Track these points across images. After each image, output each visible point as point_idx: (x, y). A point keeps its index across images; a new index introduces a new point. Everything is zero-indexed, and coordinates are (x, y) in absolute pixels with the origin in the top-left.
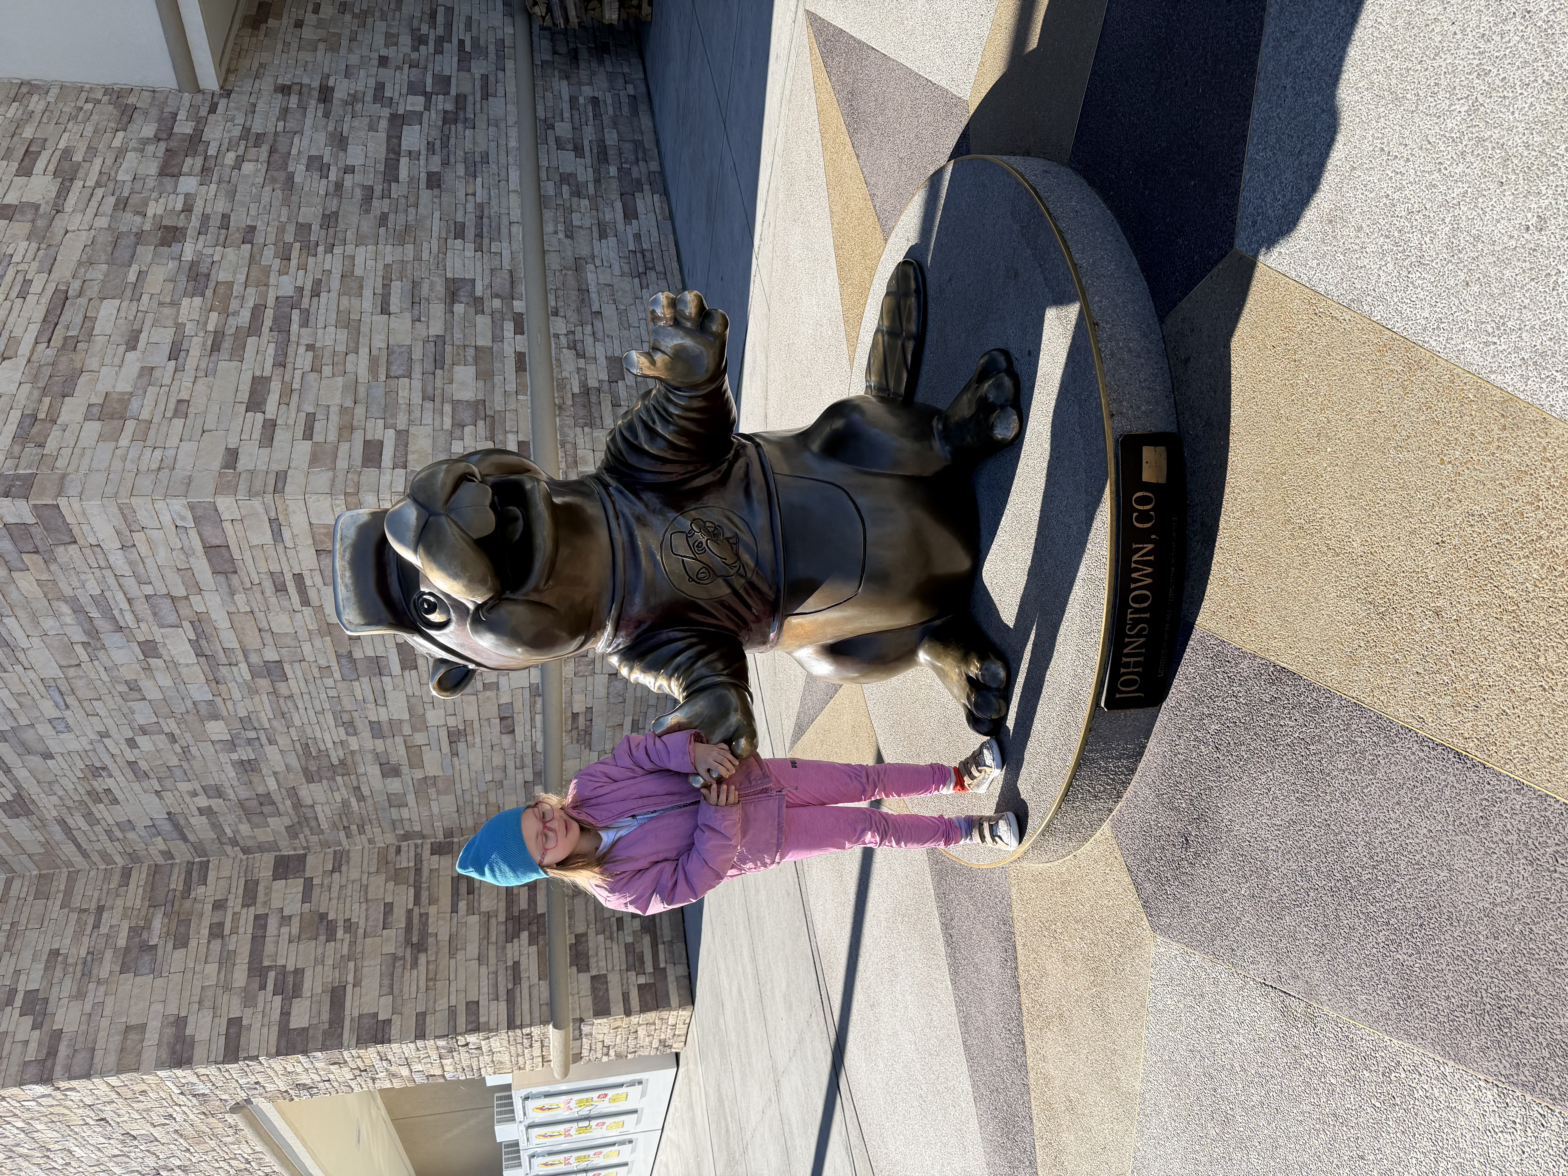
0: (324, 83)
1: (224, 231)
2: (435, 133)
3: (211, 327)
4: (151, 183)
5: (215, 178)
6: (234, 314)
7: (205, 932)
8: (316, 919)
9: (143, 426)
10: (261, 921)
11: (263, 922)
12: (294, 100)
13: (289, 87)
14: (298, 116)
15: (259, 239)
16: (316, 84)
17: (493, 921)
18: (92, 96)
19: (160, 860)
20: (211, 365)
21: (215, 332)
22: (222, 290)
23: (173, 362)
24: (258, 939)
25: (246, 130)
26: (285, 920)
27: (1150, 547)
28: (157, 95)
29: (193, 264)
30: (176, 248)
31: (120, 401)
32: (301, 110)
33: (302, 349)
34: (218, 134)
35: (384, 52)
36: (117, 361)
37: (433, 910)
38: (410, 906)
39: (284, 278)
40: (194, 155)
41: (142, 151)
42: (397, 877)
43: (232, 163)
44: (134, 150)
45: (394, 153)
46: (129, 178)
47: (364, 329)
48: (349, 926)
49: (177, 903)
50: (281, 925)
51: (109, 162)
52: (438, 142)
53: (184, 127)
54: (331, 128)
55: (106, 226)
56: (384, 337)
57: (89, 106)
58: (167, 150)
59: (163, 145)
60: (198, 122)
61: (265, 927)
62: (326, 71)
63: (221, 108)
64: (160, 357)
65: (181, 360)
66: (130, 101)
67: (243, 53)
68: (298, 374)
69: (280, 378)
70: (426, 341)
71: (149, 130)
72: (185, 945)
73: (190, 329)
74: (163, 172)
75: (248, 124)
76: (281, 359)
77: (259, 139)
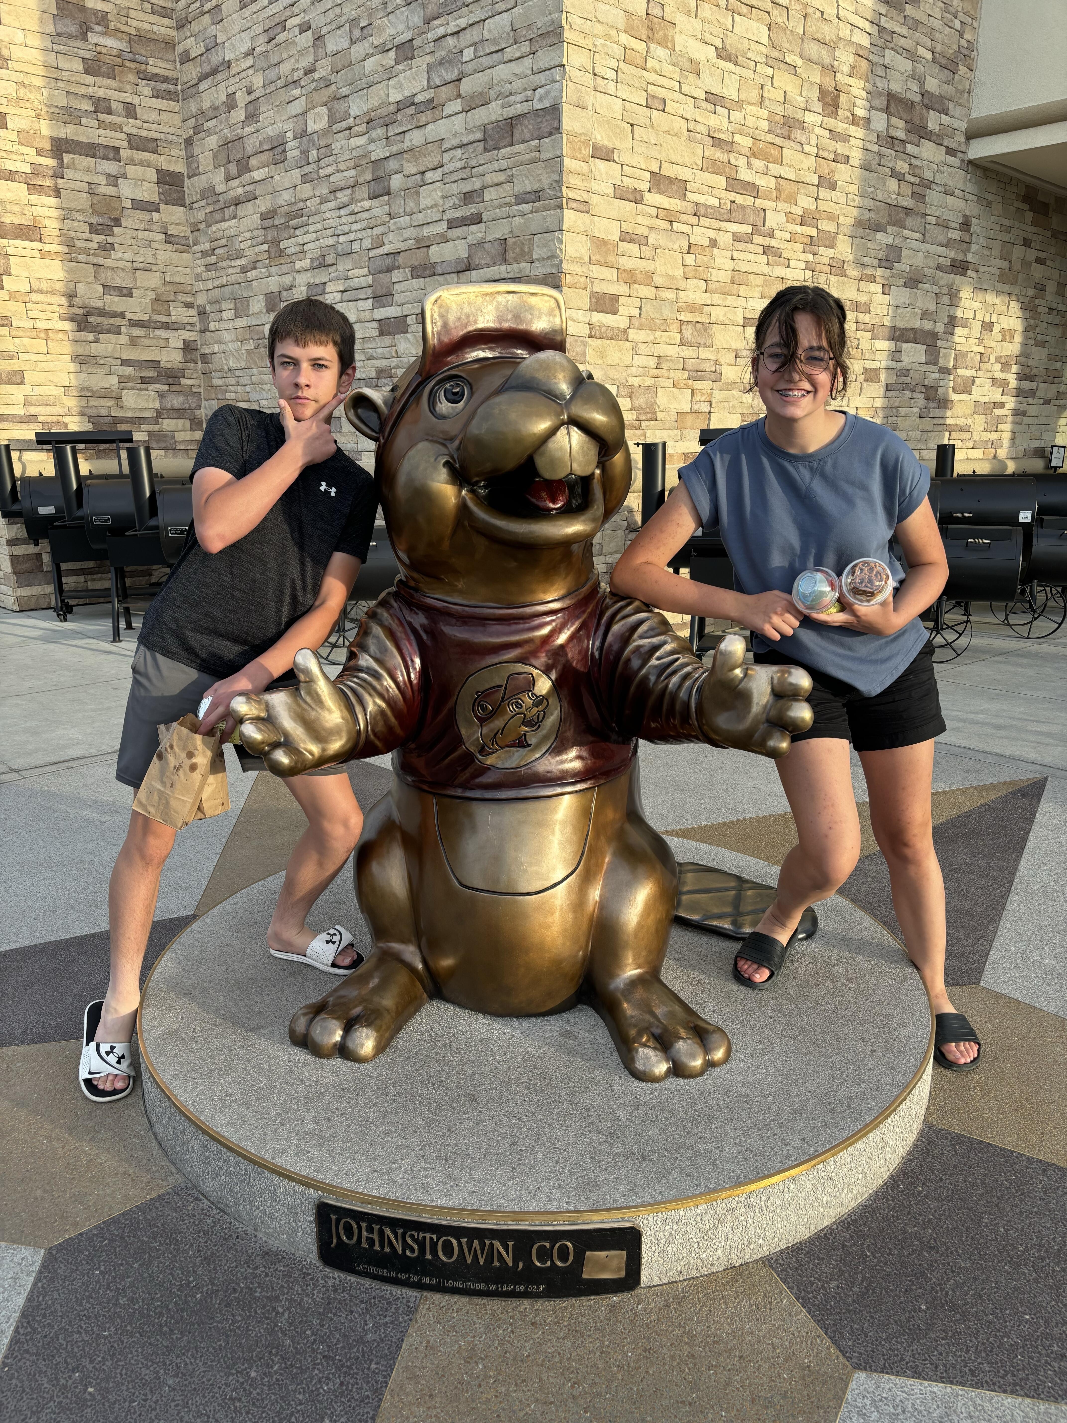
0: (971, 266)
1: (831, 156)
2: (916, 377)
3: (738, 138)
4: (881, 84)
5: (885, 151)
6: (749, 163)
7: (101, 93)
8: (114, 214)
9: (640, 62)
10: (113, 153)
11: (111, 155)
12: (955, 235)
13: (968, 231)
14: (941, 238)
15: (823, 193)
16: (969, 257)
17: (111, 403)
18: (968, 29)
19: (180, 49)
20: (698, 136)
21: (733, 142)
22: (775, 152)
23: (703, 97)
24: (91, 150)
25: (928, 185)
26: (114, 180)
27: (510, 1262)
28: (966, 95)
29: (801, 125)
30: (818, 107)
31: (666, 37)
32: (945, 242)
33: (712, 234)
34: (925, 155)
35: (996, 328)
36: (708, 37)
37: (123, 339)
38: (129, 316)
39: (783, 218)
40: (908, 131)
41: (913, 77)
42: (160, 302)
43: (898, 168)
44: (914, 68)
45: (899, 336)
46: (887, 61)
47: (730, 300)
48: (107, 248)
49: (132, 65)
50: (109, 175)
51: (902, 42)
52: (907, 380)
53: (934, 121)
54: (927, 271)
55: (841, 35)
56: (721, 318)
57: (957, 25)
58: (913, 102)
59: (918, 98)
60: (938, 135)
61: (106, 158)
62: (982, 269)
63: (950, 159)
64: (710, 82)
65: (704, 105)
66: (961, 67)
67: (1002, 185)
68: (686, 229)
69: (684, 210)
70: (717, 363)
71: (932, 85)
72: (87, 72)
73: (737, 116)
74: (891, 96)
75: (934, 186)
76: (702, 210)
77: (920, 197)
